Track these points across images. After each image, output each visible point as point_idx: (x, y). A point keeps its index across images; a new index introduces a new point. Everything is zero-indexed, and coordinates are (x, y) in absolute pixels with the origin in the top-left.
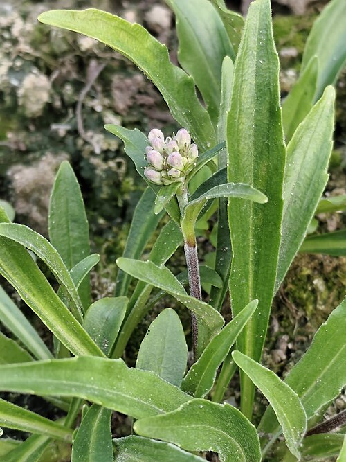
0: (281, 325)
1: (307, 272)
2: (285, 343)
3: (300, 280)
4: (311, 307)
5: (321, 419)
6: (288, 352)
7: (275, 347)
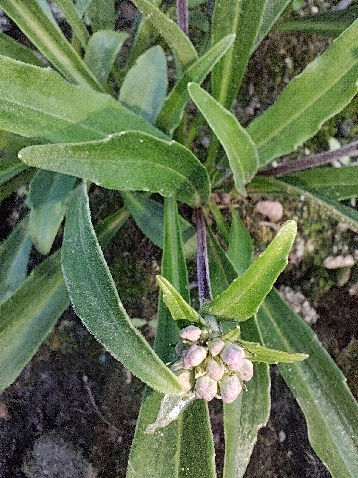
0: (255, 90)
1: (282, 51)
2: (254, 103)
3: (276, 57)
4: (279, 79)
5: (270, 165)
6: (256, 110)
7: (247, 104)
